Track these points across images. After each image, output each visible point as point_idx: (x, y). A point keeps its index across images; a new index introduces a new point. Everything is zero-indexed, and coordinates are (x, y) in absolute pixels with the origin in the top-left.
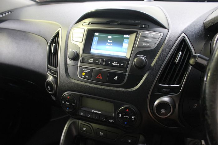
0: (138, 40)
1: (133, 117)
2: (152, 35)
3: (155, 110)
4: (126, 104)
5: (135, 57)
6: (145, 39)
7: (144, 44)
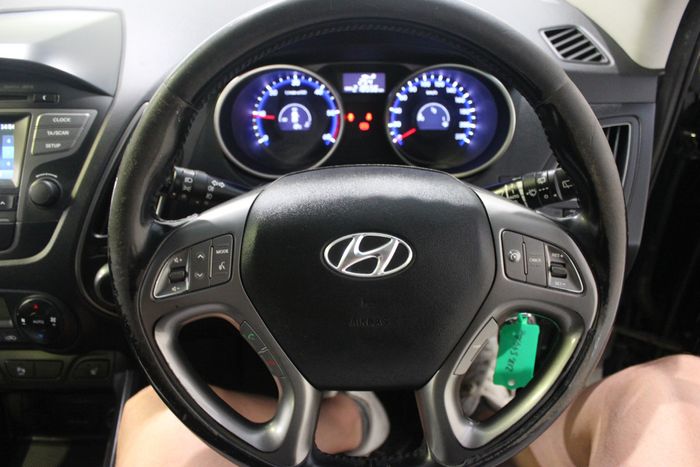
0: (34, 137)
1: (53, 320)
2: (68, 120)
3: (99, 294)
4: (29, 294)
5: (32, 179)
6: (50, 133)
7: (48, 146)
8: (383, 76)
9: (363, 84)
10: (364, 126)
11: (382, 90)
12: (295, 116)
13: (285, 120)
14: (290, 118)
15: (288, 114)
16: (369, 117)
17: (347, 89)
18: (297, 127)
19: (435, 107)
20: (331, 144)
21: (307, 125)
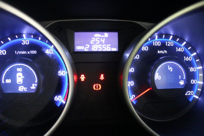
8: (115, 35)
9: (95, 43)
10: (97, 87)
11: (115, 49)
12: (20, 78)
13: (8, 81)
14: (14, 80)
15: (12, 75)
16: (102, 77)
17: (79, 48)
18: (22, 89)
19: (171, 65)
20: (62, 106)
21: (34, 87)
